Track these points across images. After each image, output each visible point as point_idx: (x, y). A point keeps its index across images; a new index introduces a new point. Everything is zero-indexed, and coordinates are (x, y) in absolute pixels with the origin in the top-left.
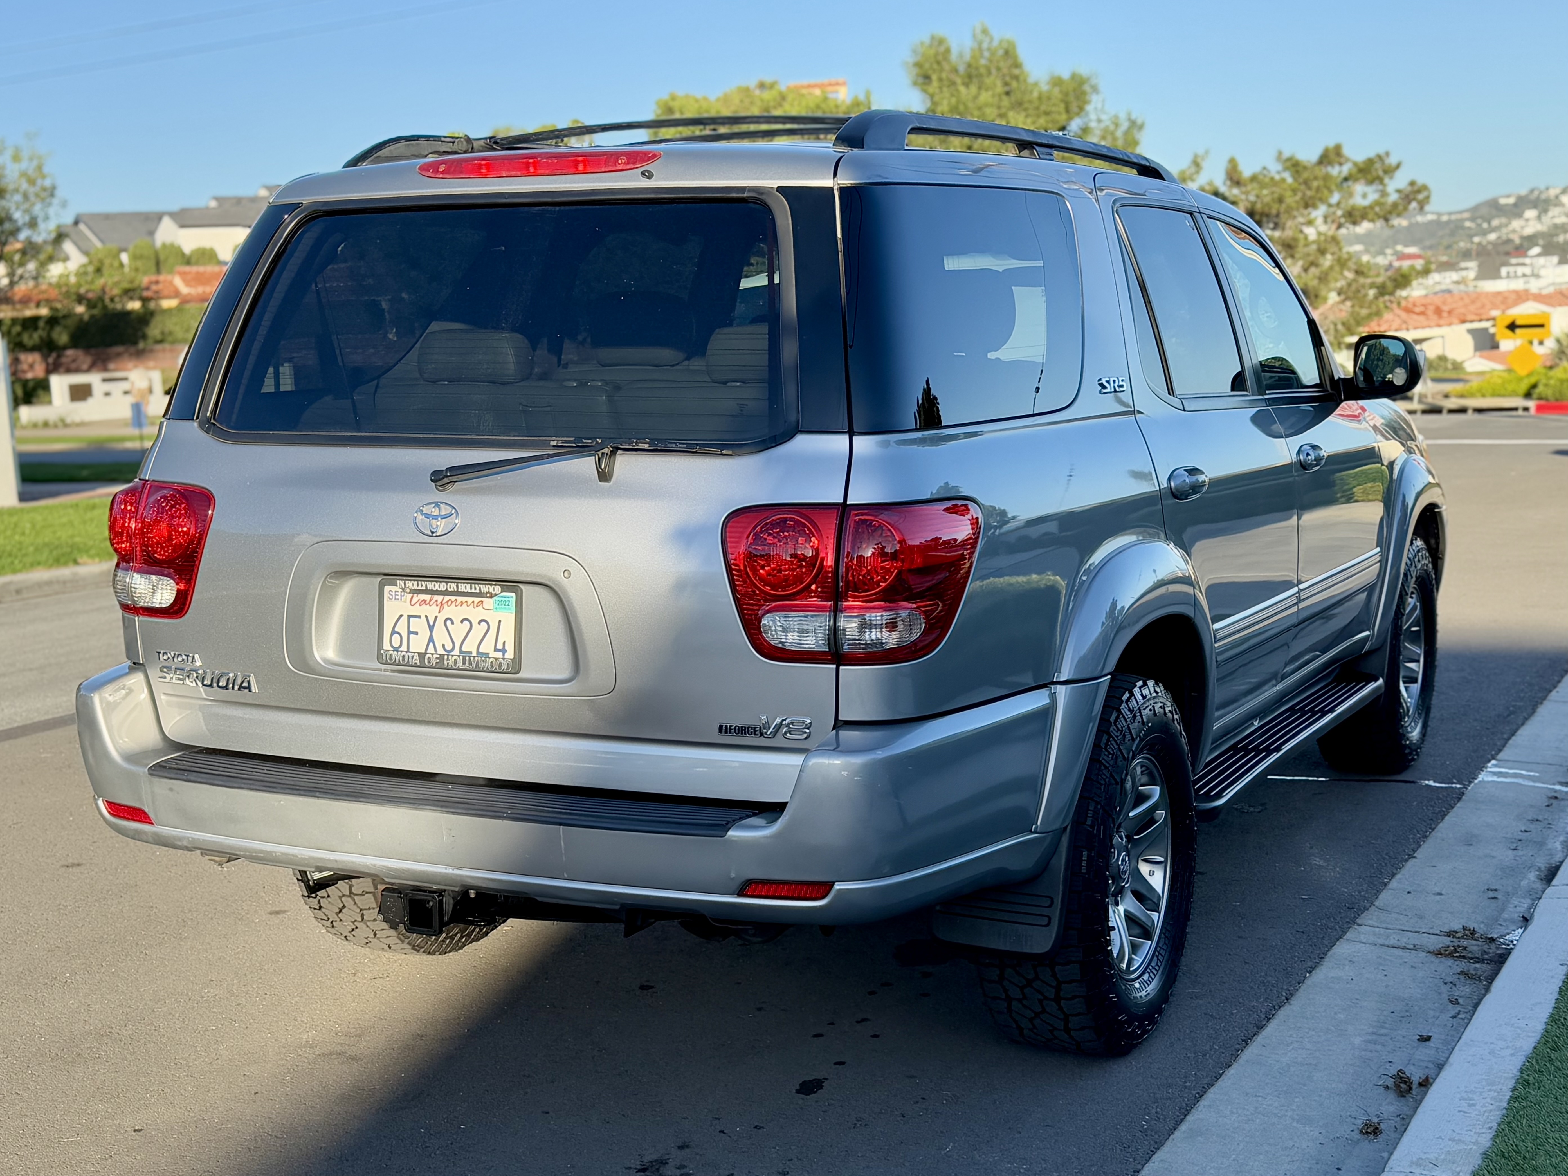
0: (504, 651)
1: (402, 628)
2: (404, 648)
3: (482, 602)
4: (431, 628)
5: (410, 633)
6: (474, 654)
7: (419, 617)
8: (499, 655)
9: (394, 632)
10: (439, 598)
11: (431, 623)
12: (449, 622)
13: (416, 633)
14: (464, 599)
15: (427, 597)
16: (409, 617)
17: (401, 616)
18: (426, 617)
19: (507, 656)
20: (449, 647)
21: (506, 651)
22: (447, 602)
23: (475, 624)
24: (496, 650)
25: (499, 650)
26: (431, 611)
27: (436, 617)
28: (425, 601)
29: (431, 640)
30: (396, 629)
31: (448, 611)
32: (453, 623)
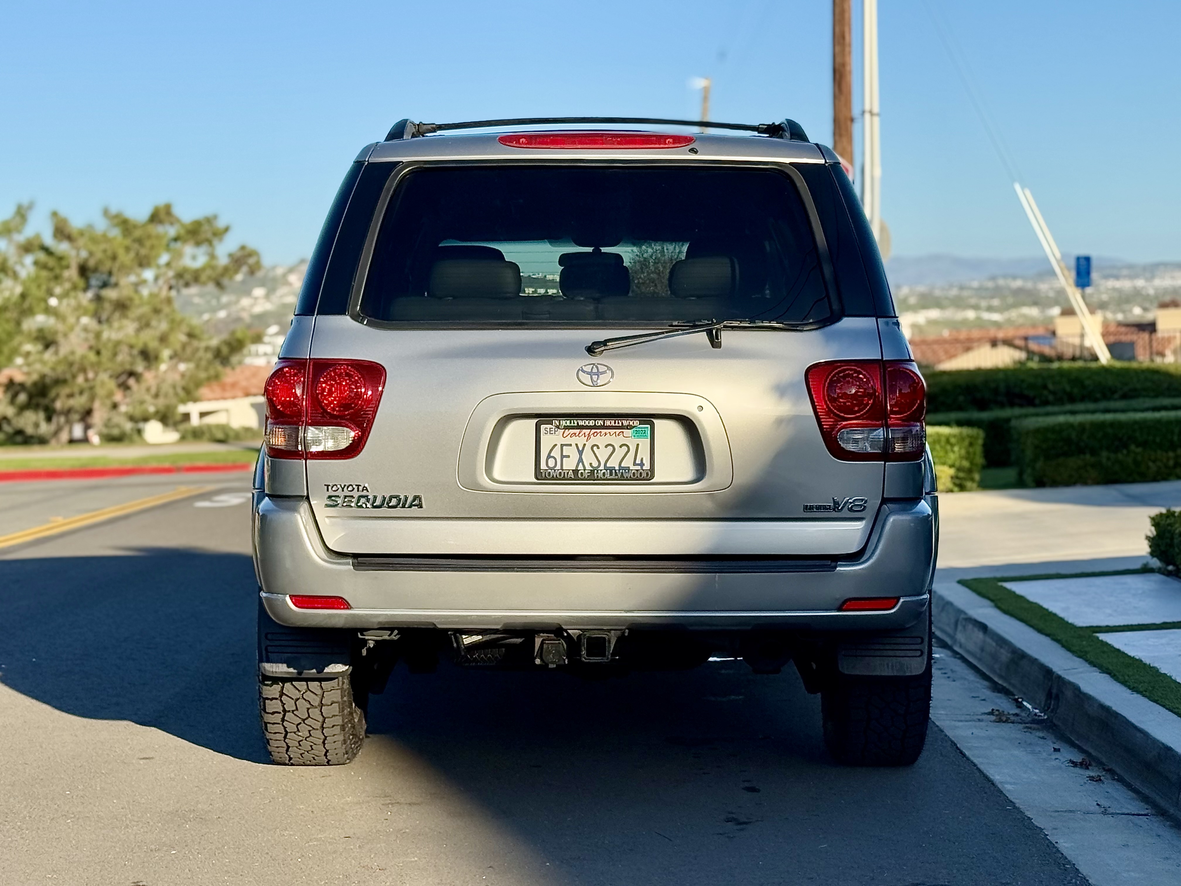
0: (642, 464)
1: (556, 453)
2: (558, 467)
3: (623, 432)
4: (581, 453)
5: (563, 457)
6: (617, 468)
7: (571, 445)
8: (639, 468)
9: (549, 456)
10: (587, 431)
11: (581, 449)
12: (595, 448)
13: (568, 457)
14: (607, 431)
15: (577, 431)
16: (562, 445)
17: (556, 445)
18: (577, 445)
19: (644, 468)
20: (595, 464)
21: (644, 465)
22: (594, 434)
23: (617, 447)
24: (635, 464)
25: (638, 465)
26: (581, 441)
27: (585, 445)
28: (575, 434)
29: (581, 460)
30: (552, 455)
31: (593, 440)
32: (598, 448)
